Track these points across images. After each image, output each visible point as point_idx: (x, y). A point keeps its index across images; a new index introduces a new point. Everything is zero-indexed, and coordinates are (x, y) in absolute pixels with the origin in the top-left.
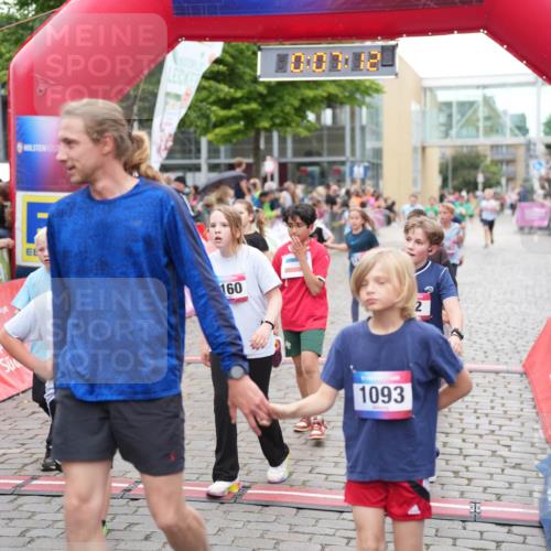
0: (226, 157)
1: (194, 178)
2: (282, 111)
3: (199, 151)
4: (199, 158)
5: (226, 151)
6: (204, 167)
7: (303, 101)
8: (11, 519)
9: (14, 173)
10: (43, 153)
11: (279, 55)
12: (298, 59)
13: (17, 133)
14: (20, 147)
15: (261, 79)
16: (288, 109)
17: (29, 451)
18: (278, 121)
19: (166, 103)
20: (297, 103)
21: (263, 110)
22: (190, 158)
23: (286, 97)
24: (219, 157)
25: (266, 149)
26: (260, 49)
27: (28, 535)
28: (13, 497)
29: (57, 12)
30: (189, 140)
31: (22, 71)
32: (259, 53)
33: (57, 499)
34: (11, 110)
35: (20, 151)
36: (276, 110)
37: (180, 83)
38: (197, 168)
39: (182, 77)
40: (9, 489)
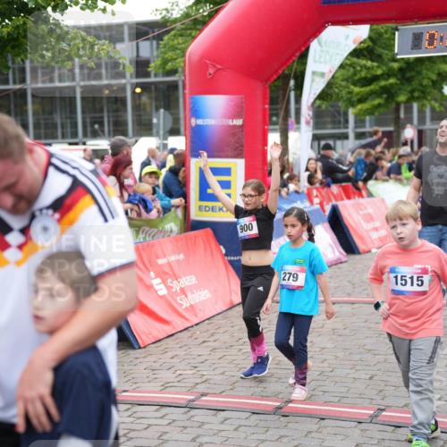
0: (371, 126)
1: (343, 144)
2: (421, 85)
3: (347, 121)
4: (347, 127)
5: (370, 121)
6: (351, 135)
7: (439, 74)
8: (185, 428)
9: (189, 144)
10: (212, 125)
11: (414, 34)
12: (432, 37)
13: (191, 109)
14: (193, 122)
15: (398, 57)
16: (425, 82)
17: (201, 373)
18: (416, 94)
19: (313, 81)
20: (434, 77)
21: (402, 84)
22: (339, 128)
23: (424, 72)
24: (364, 126)
25: (405, 118)
26: (397, 29)
27: (199, 440)
28: (186, 409)
29: (225, 7)
30: (339, 113)
31: (195, 58)
32: (397, 33)
33: (222, 413)
34: (187, 91)
35: (193, 125)
36: (415, 83)
37: (325, 62)
38: (345, 137)
39: (328, 57)
40: (183, 403)
